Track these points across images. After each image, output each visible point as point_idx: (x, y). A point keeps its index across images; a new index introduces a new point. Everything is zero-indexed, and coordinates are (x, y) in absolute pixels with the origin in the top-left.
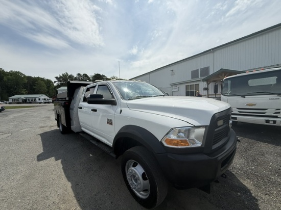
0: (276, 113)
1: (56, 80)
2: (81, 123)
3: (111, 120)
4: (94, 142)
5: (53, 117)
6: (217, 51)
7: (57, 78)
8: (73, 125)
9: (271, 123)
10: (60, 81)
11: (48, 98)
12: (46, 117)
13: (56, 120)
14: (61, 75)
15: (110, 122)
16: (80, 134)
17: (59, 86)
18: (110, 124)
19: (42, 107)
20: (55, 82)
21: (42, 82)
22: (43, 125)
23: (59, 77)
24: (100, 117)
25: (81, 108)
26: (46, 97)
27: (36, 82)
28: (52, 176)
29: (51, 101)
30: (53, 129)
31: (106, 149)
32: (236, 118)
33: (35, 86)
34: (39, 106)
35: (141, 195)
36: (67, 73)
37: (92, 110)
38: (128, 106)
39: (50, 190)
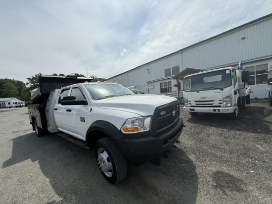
0: (220, 103)
1: (29, 82)
2: (57, 124)
3: (84, 118)
4: (69, 139)
5: (28, 121)
6: (184, 52)
7: (29, 79)
8: (50, 126)
9: (217, 112)
10: (34, 83)
11: (20, 101)
12: (20, 122)
13: (31, 123)
14: (35, 77)
15: (83, 120)
16: (57, 134)
17: (32, 88)
18: (83, 121)
19: (13, 112)
20: (27, 84)
21: (11, 84)
22: (15, 130)
23: (31, 78)
24: (74, 116)
25: (57, 109)
26: (18, 101)
27: (4, 84)
28: (29, 174)
29: (24, 104)
30: (28, 132)
31: (81, 144)
32: (194, 110)
33: (3, 89)
34: (10, 110)
35: (109, 175)
36: (40, 74)
37: (67, 111)
38: (97, 105)
39: (29, 185)
